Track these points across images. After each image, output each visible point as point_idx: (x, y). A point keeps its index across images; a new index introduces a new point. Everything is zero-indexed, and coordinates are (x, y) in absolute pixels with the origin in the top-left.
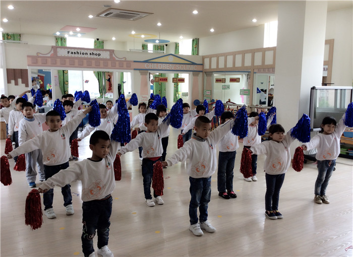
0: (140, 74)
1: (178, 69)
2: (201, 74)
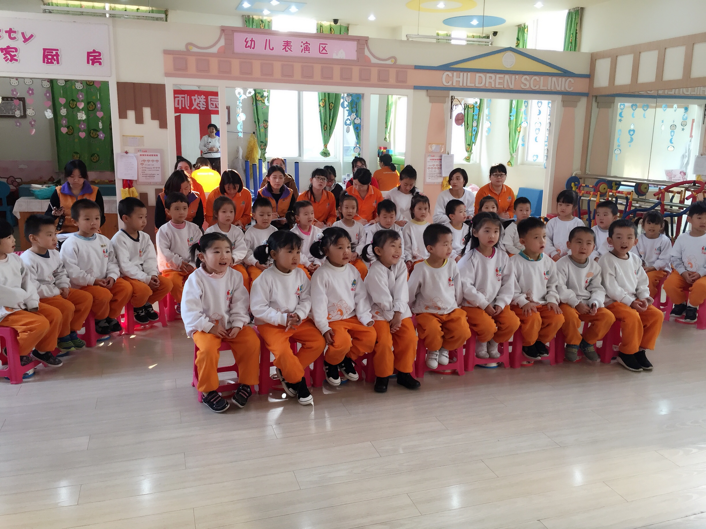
0: (427, 99)
1: (527, 88)
2: (584, 101)
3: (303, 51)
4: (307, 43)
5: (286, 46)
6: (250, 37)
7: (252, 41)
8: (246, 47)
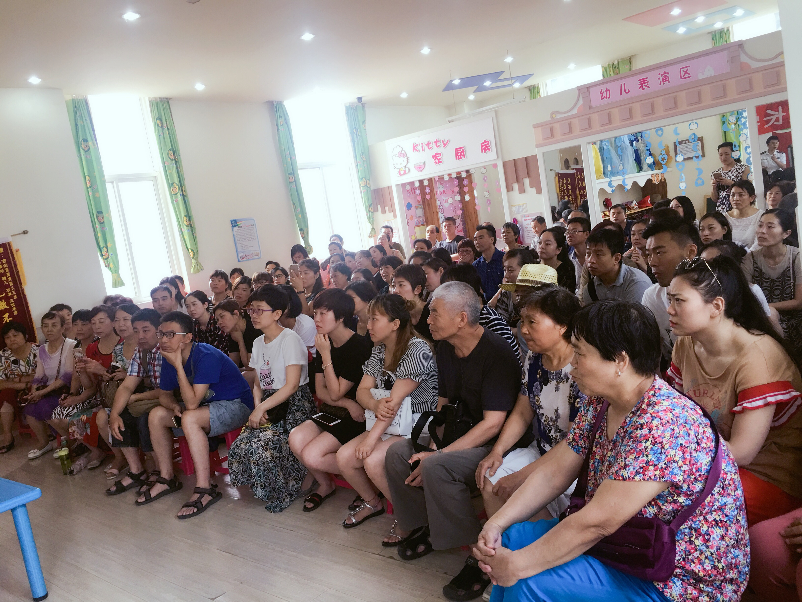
3: (662, 83)
4: (665, 73)
5: (642, 84)
6: (604, 88)
7: (607, 90)
8: (602, 99)
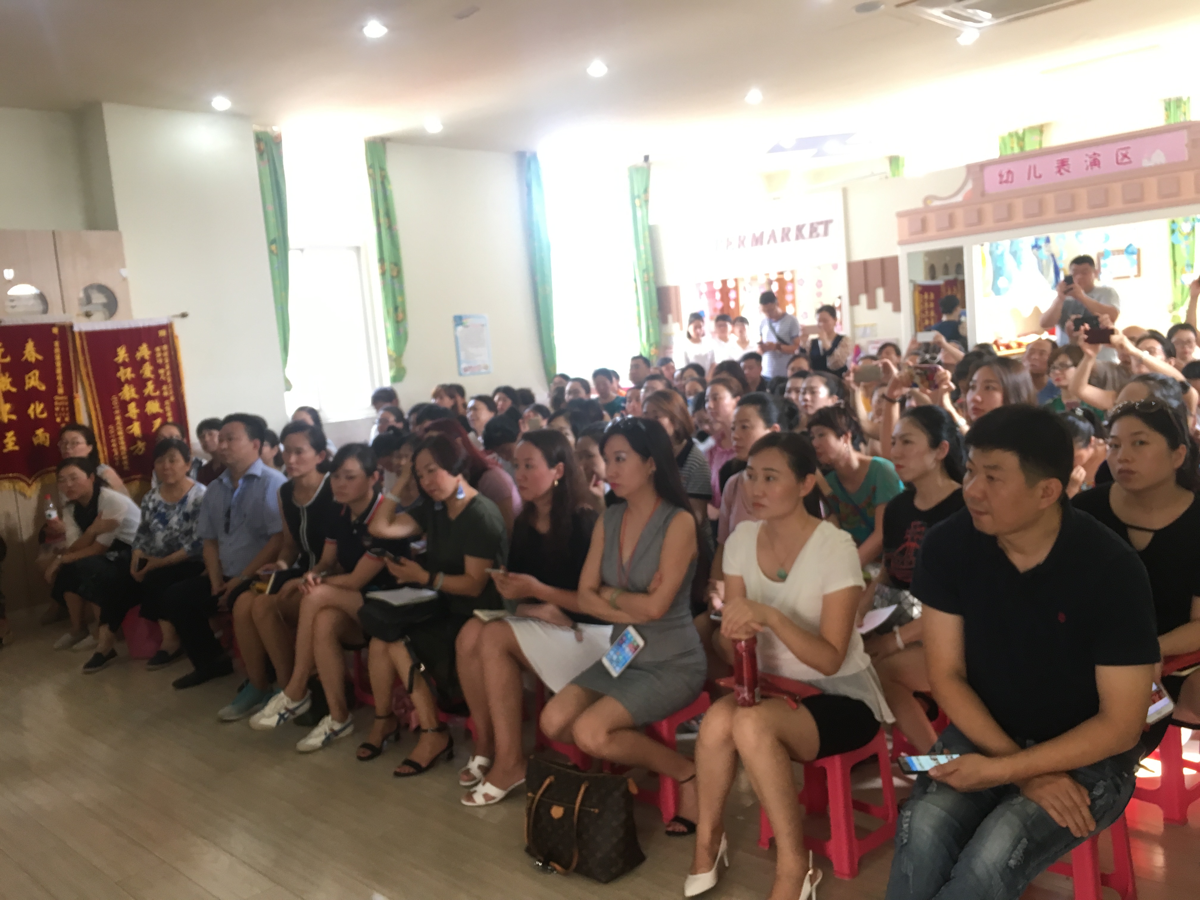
3: (1090, 168)
4: (1095, 154)
5: (1061, 167)
6: (1004, 168)
7: (1009, 172)
8: (1001, 183)
